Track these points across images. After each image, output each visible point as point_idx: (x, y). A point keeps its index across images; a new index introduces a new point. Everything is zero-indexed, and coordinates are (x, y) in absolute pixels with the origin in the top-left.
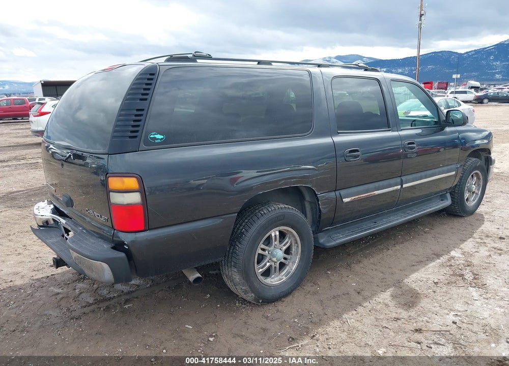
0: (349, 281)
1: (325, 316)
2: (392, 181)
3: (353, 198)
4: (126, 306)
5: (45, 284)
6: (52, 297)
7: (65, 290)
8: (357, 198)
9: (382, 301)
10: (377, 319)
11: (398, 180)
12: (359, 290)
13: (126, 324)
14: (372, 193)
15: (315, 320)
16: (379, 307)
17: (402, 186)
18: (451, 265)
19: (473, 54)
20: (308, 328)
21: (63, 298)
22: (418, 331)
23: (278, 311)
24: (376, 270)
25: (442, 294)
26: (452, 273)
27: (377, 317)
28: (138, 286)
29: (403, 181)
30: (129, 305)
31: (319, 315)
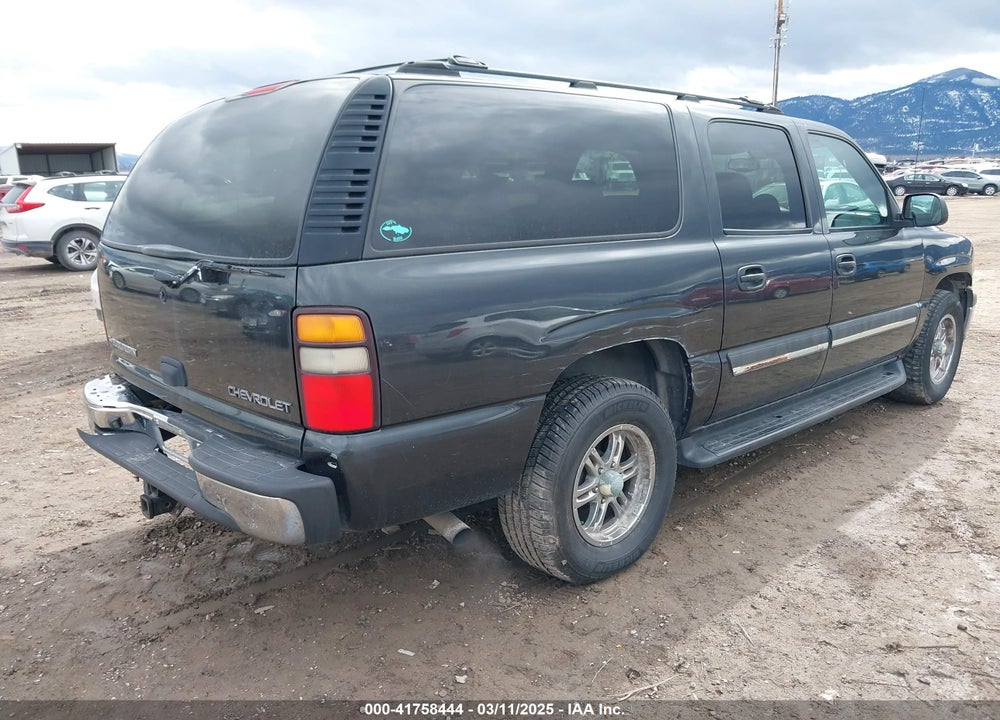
0: (726, 546)
1: (693, 622)
2: (815, 333)
3: (750, 366)
4: (260, 610)
5: (70, 566)
6: (90, 594)
7: (118, 576)
8: (756, 367)
9: (802, 588)
10: (803, 627)
11: (824, 331)
12: (750, 564)
13: (266, 649)
14: (782, 357)
15: (674, 630)
16: (799, 599)
17: (830, 344)
18: (922, 509)
19: (869, 103)
20: (662, 649)
21: (116, 594)
22: (894, 648)
23: (591, 613)
24: (774, 520)
25: (921, 569)
26: (928, 525)
27: (802, 621)
28: (279, 565)
29: (833, 334)
30: (266, 608)
31: (680, 620)
